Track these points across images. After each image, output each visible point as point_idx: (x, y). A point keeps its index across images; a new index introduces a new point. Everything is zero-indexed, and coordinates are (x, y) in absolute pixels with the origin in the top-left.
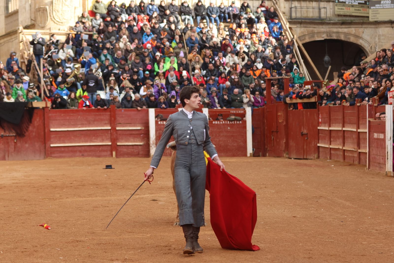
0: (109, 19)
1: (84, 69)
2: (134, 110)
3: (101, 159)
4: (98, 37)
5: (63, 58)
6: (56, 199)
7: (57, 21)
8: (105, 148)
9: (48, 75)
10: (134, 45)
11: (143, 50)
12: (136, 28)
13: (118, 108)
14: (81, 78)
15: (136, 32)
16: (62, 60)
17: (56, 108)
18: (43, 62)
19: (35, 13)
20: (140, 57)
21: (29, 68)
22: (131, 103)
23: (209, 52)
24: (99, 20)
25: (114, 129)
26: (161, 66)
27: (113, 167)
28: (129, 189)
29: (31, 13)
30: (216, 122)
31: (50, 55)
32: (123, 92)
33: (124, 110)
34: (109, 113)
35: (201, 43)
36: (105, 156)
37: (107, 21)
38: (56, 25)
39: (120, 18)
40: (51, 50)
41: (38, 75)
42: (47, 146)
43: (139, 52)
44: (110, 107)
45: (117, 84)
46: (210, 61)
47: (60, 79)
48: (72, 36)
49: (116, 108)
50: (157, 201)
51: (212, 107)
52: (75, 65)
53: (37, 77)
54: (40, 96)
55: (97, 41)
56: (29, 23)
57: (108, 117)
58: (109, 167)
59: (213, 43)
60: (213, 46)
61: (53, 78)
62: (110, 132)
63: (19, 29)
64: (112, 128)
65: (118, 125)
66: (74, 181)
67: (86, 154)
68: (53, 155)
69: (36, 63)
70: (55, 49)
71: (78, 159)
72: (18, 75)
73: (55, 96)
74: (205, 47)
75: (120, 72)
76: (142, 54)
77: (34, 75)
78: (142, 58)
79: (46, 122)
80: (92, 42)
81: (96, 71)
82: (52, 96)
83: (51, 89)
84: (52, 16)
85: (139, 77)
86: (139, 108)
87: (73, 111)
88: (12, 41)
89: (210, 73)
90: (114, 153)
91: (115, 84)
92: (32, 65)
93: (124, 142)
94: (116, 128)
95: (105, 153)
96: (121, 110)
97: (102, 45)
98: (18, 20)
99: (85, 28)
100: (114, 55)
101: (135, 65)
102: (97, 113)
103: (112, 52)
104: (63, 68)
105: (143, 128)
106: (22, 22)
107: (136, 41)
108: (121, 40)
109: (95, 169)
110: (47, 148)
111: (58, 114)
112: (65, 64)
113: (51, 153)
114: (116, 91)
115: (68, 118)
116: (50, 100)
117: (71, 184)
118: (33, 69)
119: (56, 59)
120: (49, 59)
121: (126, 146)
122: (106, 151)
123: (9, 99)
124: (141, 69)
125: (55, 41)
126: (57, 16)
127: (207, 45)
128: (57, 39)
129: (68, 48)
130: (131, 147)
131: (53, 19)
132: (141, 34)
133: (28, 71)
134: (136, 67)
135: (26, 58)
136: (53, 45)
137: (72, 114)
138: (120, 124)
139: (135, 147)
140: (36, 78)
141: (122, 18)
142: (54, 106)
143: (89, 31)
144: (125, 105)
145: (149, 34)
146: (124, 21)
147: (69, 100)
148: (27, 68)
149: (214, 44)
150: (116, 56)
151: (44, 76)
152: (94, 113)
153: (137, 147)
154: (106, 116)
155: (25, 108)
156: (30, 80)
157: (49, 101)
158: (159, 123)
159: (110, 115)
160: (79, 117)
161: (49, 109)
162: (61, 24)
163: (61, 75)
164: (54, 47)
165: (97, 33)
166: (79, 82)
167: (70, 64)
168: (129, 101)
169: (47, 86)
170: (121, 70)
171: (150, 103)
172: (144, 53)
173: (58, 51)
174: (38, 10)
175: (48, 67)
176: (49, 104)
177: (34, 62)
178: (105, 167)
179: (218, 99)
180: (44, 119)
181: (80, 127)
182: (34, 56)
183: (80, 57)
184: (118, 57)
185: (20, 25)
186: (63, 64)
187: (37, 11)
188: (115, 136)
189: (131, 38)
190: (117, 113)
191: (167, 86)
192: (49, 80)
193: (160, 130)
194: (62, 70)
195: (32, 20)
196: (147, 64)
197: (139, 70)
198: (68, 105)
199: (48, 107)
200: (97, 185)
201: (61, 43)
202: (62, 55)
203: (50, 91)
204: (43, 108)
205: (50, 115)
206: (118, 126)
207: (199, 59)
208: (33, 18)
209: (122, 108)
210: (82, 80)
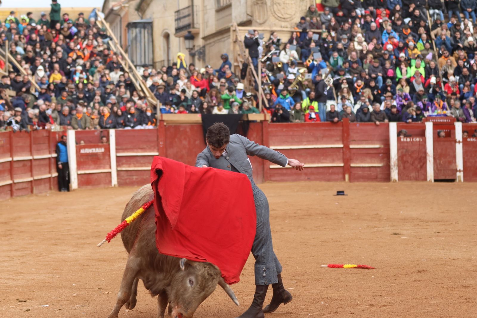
0: (341, 14)
1: (311, 75)
2: (371, 125)
3: (331, 183)
4: (327, 36)
5: (285, 61)
6: (277, 231)
7: (279, 16)
8: (335, 170)
9: (268, 82)
10: (371, 45)
11: (383, 52)
12: (373, 25)
13: (353, 121)
14: (307, 85)
15: (374, 29)
16: (283, 64)
17: (278, 121)
18: (261, 66)
19: (251, 6)
20: (379, 60)
21: (244, 73)
22: (368, 115)
23: (462, 53)
24: (329, 14)
25: (346, 147)
26: (404, 71)
27: (345, 193)
28: (365, 220)
29: (246, 7)
30: (472, 140)
31: (270, 57)
32: (358, 102)
33: (359, 124)
34: (341, 128)
35: (453, 42)
36: (336, 180)
37: (339, 16)
38: (277, 21)
39: (354, 12)
40: (270, 51)
41: (255, 82)
42: (266, 167)
43: (378, 54)
44: (342, 121)
45: (351, 93)
46: (464, 64)
47: (281, 86)
48: (297, 35)
49: (350, 122)
50: (400, 235)
51: (467, 121)
52: (299, 69)
53: (254, 84)
54: (257, 106)
55: (327, 40)
56: (244, 19)
57: (340, 133)
58: (340, 193)
59: (468, 43)
60: (469, 46)
61: (273, 85)
62: (341, 151)
63: (232, 26)
64: (344, 146)
65: (351, 142)
66: (298, 210)
67: (312, 177)
68: (273, 179)
69: (252, 67)
70: (276, 50)
71: (303, 183)
72: (231, 82)
73: (275, 107)
74: (458, 48)
75: (355, 79)
76: (382, 56)
77: (250, 81)
78: (381, 61)
79: (264, 139)
80: (321, 41)
81: (326, 77)
82: (272, 107)
83: (270, 99)
84: (272, 10)
85: (377, 85)
86: (378, 123)
87: (297, 125)
88: (224, 41)
89: (464, 80)
90: (347, 176)
91: (348, 93)
92: (248, 70)
93: (358, 163)
94: (349, 147)
95: (336, 177)
96: (356, 124)
97: (333, 46)
98: (231, 14)
99: (312, 25)
100: (347, 58)
101: (373, 69)
102: (327, 128)
103: (344, 54)
104: (285, 73)
105: (382, 146)
106: (236, 17)
107: (375, 41)
108: (356, 39)
109: (324, 196)
110: (265, 169)
111: (279, 128)
112: (287, 68)
113: (271, 176)
114: (350, 101)
115: (291, 133)
116: (269, 111)
117: (295, 213)
118: (250, 75)
119: (277, 63)
120: (268, 63)
121: (362, 168)
122: (338, 174)
123: (220, 110)
124: (380, 74)
125: (275, 40)
126: (279, 10)
127: (461, 45)
128: (278, 38)
129: (291, 49)
130: (368, 169)
131: (274, 14)
132: (380, 32)
133: (243, 77)
134: (374, 72)
135: (241, 62)
136: (275, 46)
137: (296, 129)
138: (355, 141)
139: (372, 169)
140: (252, 85)
141: (356, 13)
142: (275, 119)
143: (318, 28)
144: (361, 118)
145: (389, 32)
146: (360, 16)
147: (293, 112)
148: (241, 73)
149: (470, 45)
150: (349, 58)
151: (263, 83)
152: (323, 128)
153: (374, 169)
154: (337, 131)
155: (240, 122)
156: (245, 88)
157: (268, 113)
158: (402, 140)
159: (343, 130)
160: (305, 132)
161: (269, 122)
162: (283, 20)
163: (283, 81)
164: (275, 48)
165: (326, 31)
166: (304, 90)
167: (294, 68)
168: (365, 114)
169: (266, 95)
170: (356, 75)
171: (391, 115)
172: (384, 56)
173: (280, 53)
174: (255, 3)
175: (268, 72)
176: (269, 117)
177: (250, 66)
178: (336, 193)
179: (474, 111)
180: (262, 135)
181: (305, 145)
182: (250, 59)
183: (306, 60)
184: (352, 60)
185: (233, 21)
186: (285, 69)
187: (254, 5)
188: (348, 156)
189: (367, 36)
190: (351, 127)
191: (412, 95)
192: (269, 88)
193: (403, 148)
194: (284, 75)
195: (248, 15)
196: (388, 69)
197: (377, 76)
198: (291, 117)
199: (268, 121)
200: (327, 214)
201: (282, 43)
202: (284, 58)
203: (269, 101)
204: (262, 122)
205: (270, 130)
206: (352, 144)
207: (451, 62)
208: (249, 13)
209: (357, 121)
210: (309, 88)
